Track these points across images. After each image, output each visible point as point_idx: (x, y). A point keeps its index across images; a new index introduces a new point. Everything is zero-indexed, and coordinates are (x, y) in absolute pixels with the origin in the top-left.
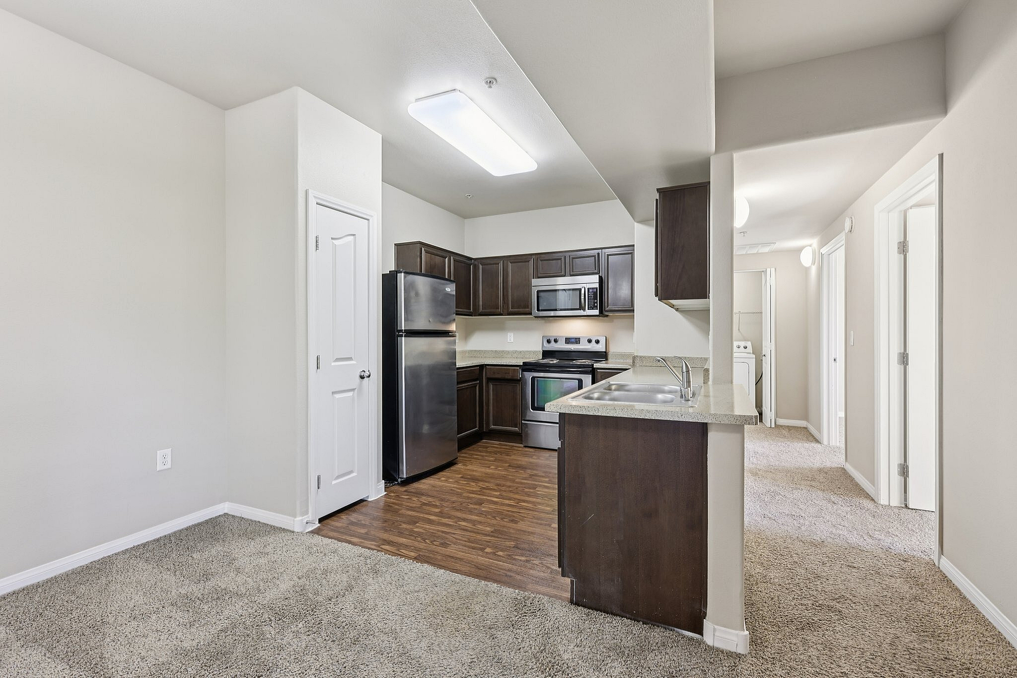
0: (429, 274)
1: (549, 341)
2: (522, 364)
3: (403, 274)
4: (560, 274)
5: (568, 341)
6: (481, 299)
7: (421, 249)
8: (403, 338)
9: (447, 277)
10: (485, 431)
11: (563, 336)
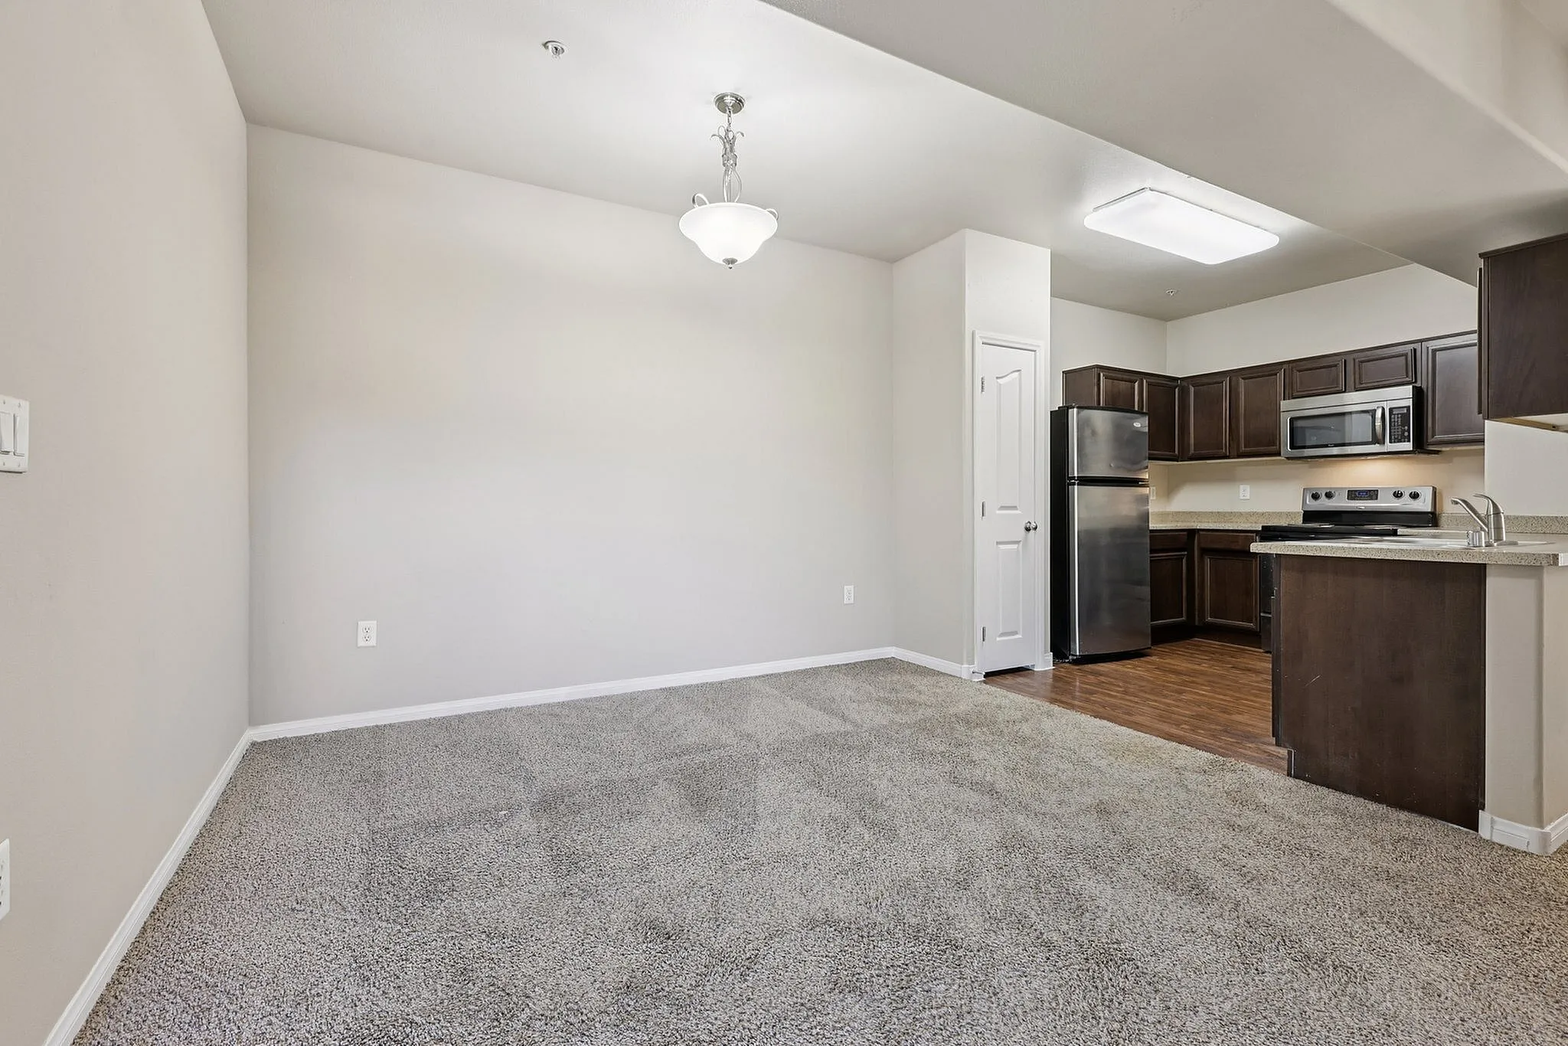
0: (1111, 406)
1: (1315, 497)
2: (1260, 529)
3: (1075, 410)
4: (1337, 389)
5: (1353, 495)
6: (1192, 435)
7: (1099, 374)
8: (1076, 487)
9: (1136, 409)
10: (1197, 624)
11: (1342, 489)
